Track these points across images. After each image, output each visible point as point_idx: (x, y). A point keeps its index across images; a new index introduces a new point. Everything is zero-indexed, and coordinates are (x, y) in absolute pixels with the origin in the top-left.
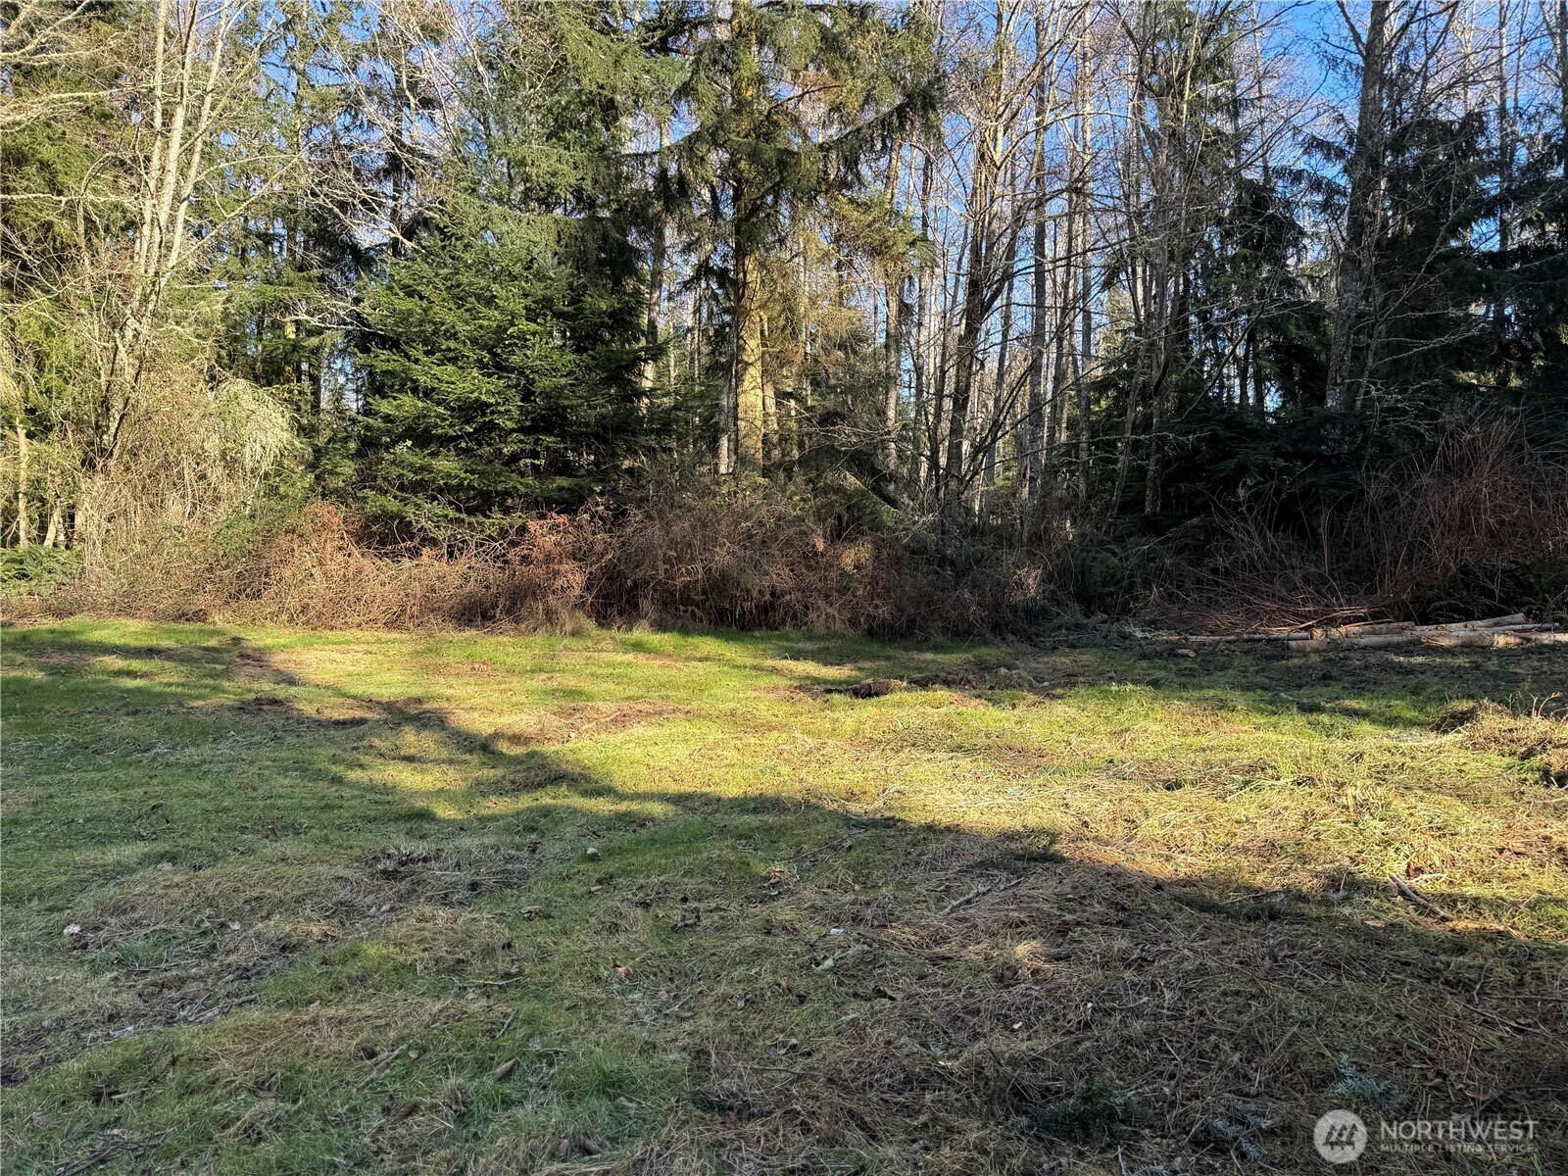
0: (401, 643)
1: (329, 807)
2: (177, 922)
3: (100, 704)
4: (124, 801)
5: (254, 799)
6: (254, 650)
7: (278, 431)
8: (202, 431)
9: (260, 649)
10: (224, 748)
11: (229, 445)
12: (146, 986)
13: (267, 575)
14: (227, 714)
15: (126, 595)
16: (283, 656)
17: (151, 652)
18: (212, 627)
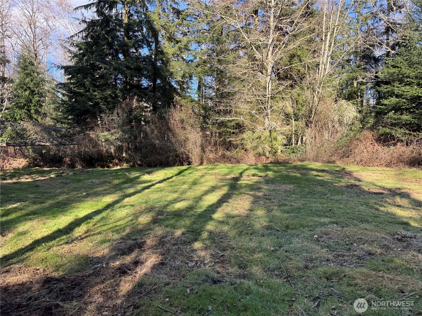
0: (391, 171)
1: (376, 217)
2: (340, 240)
3: (313, 183)
4: (323, 207)
5: (355, 211)
6: (349, 171)
7: (353, 112)
8: (333, 115)
9: (350, 171)
10: (344, 197)
11: (340, 117)
12: (335, 254)
13: (351, 152)
14: (344, 188)
15: (316, 157)
16: (356, 173)
17: (323, 171)
18: (336, 165)
